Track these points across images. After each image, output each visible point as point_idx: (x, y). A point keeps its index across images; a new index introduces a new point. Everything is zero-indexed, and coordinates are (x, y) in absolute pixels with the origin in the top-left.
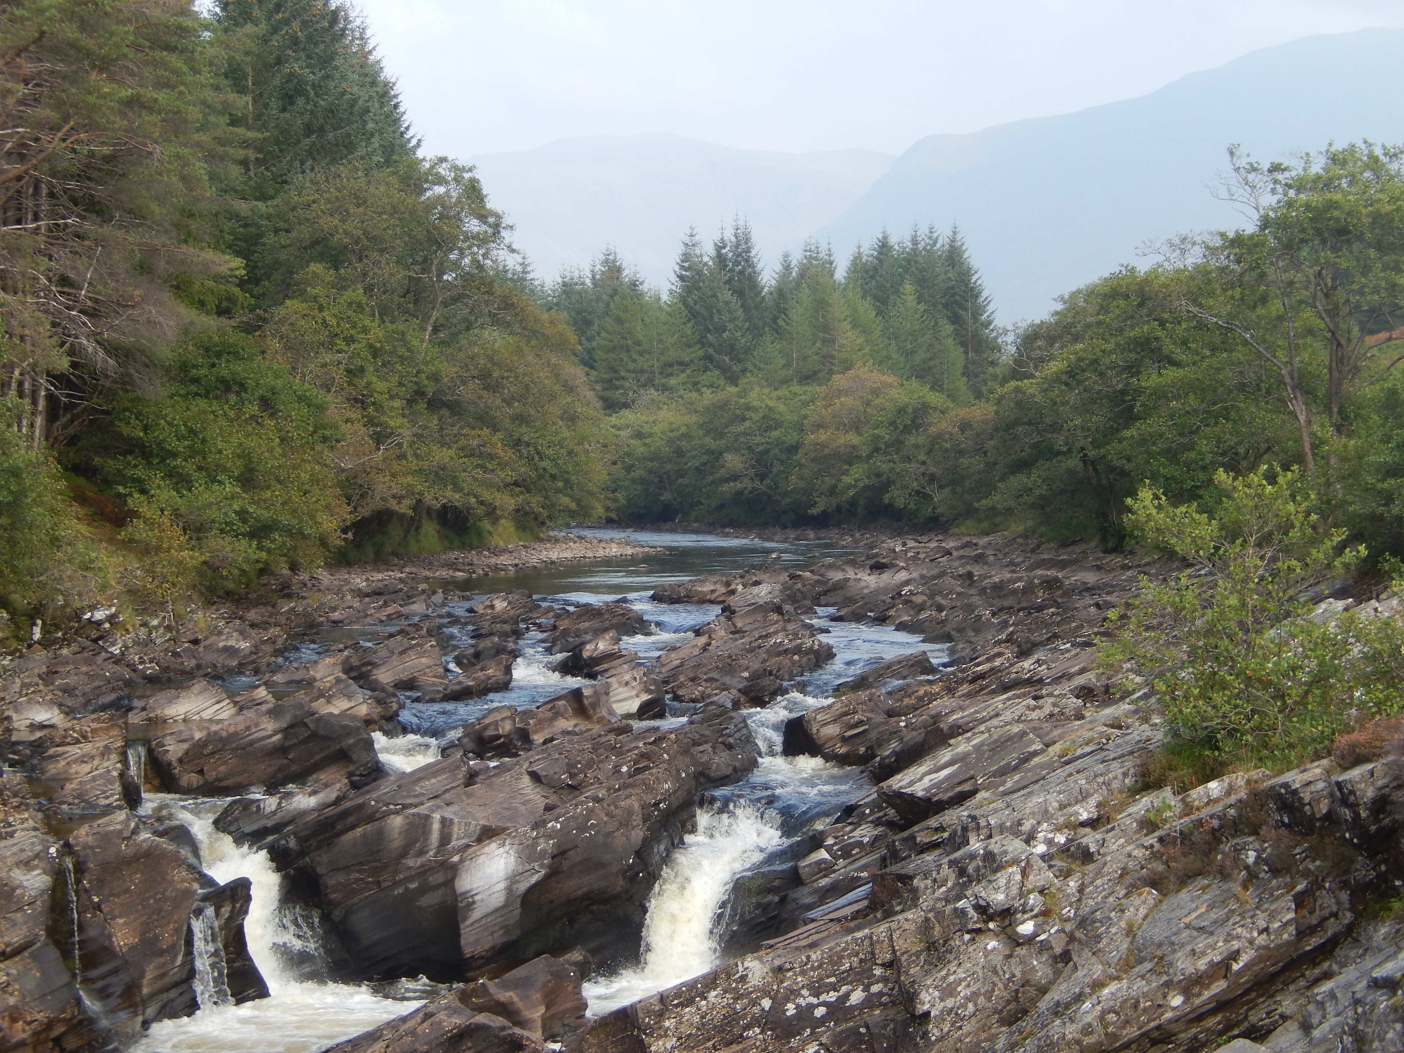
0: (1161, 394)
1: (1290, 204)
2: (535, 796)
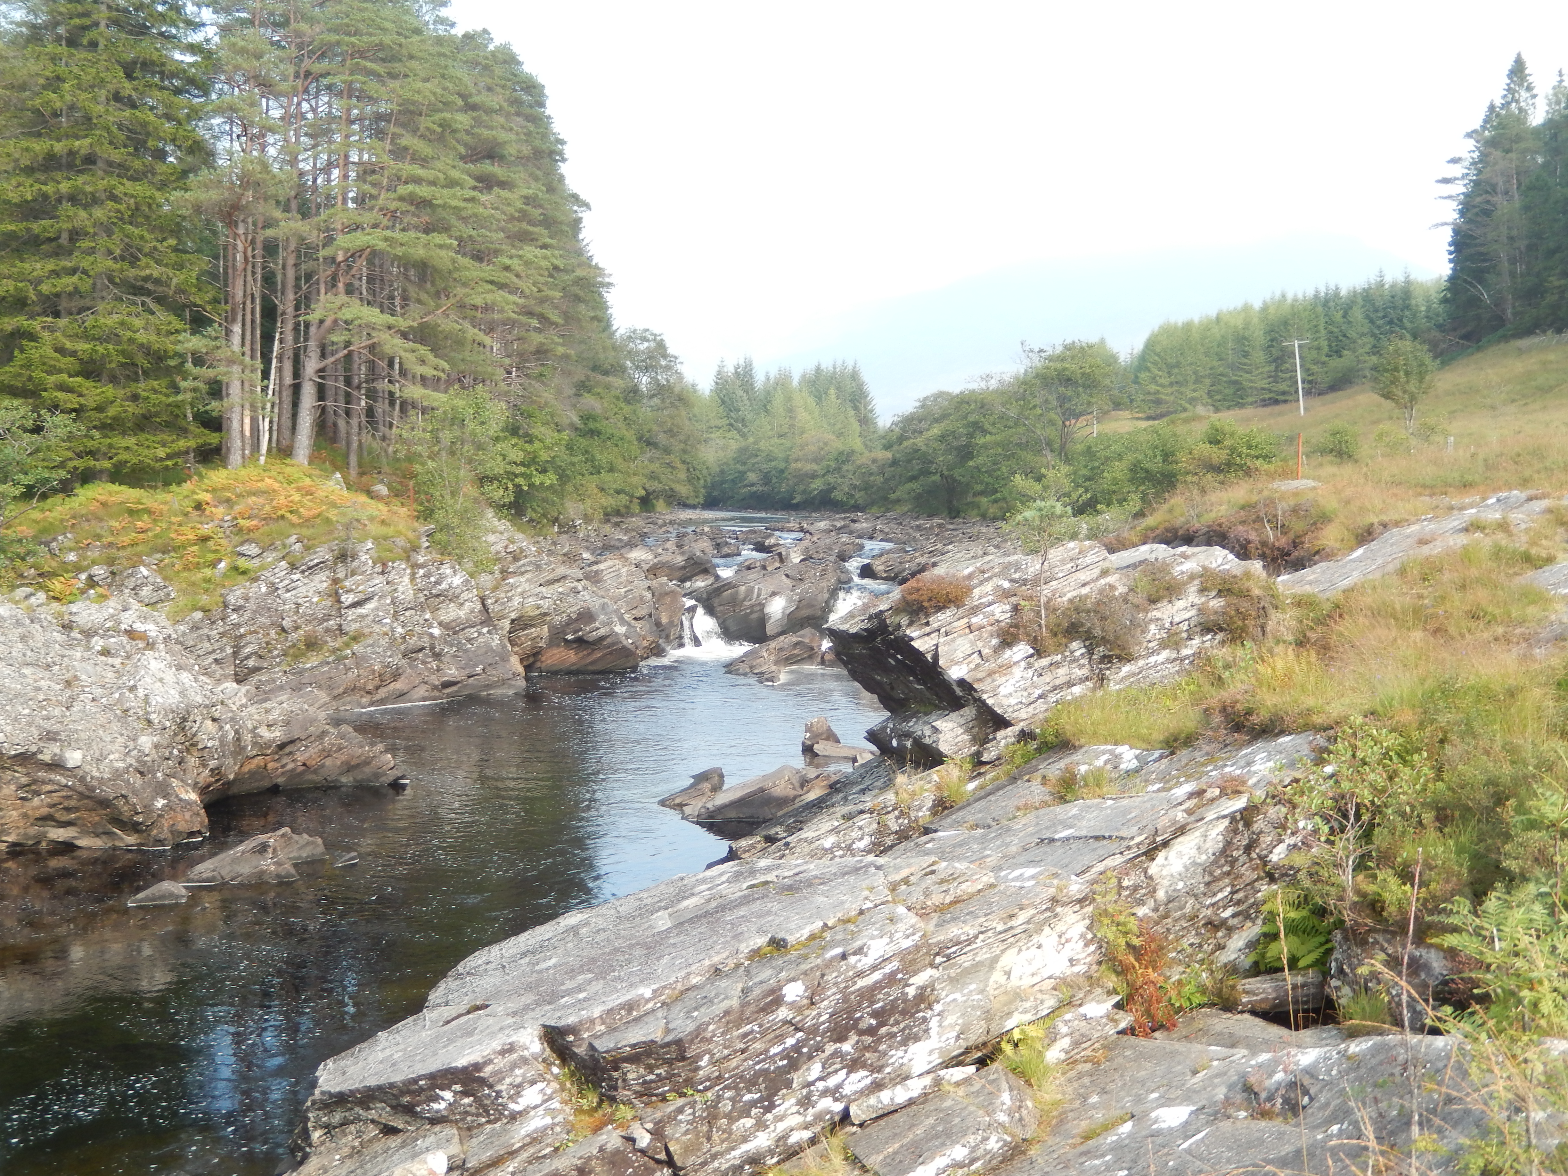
0: (985, 447)
1: (1047, 368)
2: (788, 582)
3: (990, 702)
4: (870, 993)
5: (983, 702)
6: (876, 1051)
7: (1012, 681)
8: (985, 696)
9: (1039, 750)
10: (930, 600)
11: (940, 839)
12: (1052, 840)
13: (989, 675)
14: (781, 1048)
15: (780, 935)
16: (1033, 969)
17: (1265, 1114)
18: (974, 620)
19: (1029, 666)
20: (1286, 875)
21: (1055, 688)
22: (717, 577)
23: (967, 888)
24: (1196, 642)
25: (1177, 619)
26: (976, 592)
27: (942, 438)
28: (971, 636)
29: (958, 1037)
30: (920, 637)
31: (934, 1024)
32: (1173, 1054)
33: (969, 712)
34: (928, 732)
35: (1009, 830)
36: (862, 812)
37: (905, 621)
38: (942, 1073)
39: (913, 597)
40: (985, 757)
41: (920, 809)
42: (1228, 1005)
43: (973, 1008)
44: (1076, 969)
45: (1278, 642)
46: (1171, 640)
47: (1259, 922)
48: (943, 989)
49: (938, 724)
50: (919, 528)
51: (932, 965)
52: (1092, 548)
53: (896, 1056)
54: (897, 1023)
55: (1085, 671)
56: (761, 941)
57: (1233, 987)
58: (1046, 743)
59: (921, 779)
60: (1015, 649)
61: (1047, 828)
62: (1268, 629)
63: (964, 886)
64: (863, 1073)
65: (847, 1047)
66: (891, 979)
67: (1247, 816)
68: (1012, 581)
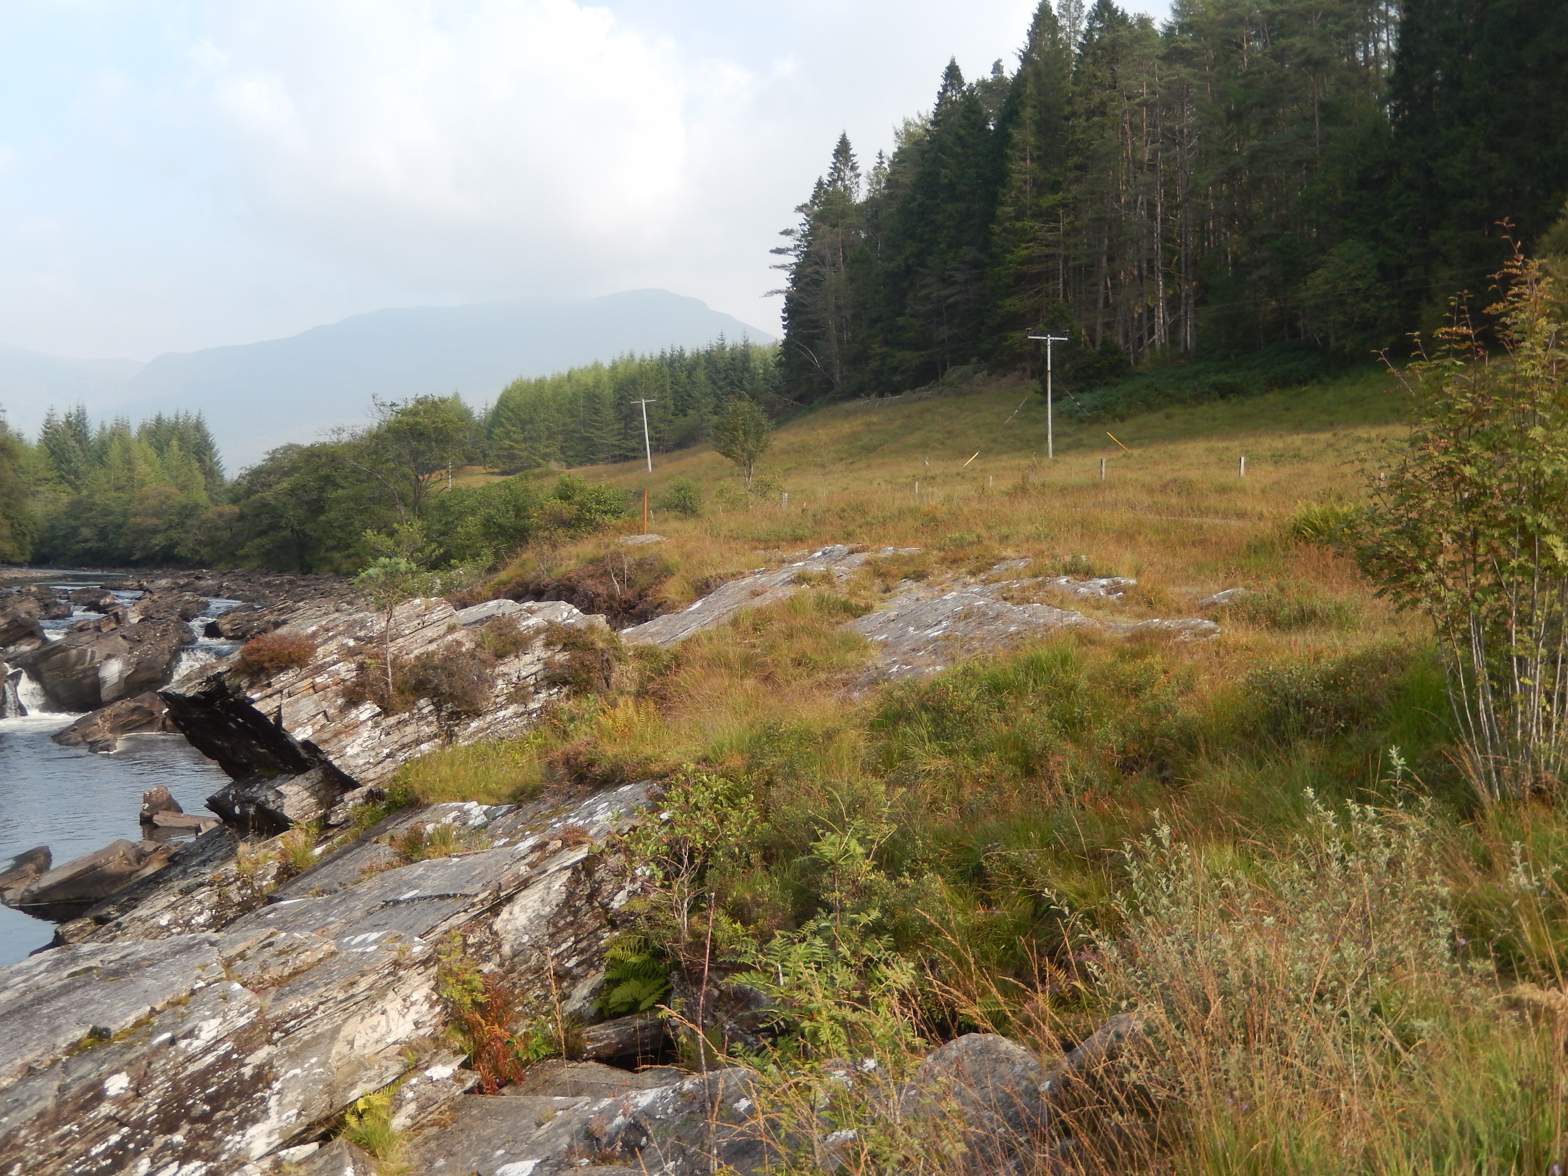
2: (125, 644)
3: (336, 763)
4: (202, 1078)
5: (330, 764)
6: (210, 1138)
7: (359, 741)
8: (331, 758)
9: (388, 810)
10: (271, 660)
11: (282, 908)
12: (397, 902)
13: (335, 736)
14: (103, 1147)
15: (102, 1025)
16: (376, 1036)
17: (606, 1159)
18: (318, 680)
19: (376, 725)
20: (628, 921)
21: (403, 746)
22: (45, 640)
23: (308, 957)
24: (543, 695)
25: (524, 674)
26: (320, 651)
27: (292, 492)
28: (316, 696)
29: (299, 1115)
30: (261, 699)
31: (273, 1102)
32: (519, 1108)
33: (315, 775)
34: (271, 798)
35: (353, 894)
36: (201, 885)
37: (244, 683)
38: (283, 1153)
39: (255, 657)
40: (333, 820)
41: (264, 877)
42: (574, 1054)
43: (315, 1082)
44: (421, 1032)
45: (622, 693)
46: (519, 695)
47: (603, 969)
48: (282, 1066)
49: (282, 788)
50: (268, 585)
51: (269, 1042)
52: (438, 604)
53: (233, 1141)
54: (233, 1106)
55: (433, 729)
56: (80, 1033)
57: (578, 1036)
58: (394, 803)
59: (265, 847)
60: (361, 708)
61: (392, 890)
62: (612, 680)
63: (303, 957)
64: (197, 1163)
65: (178, 1138)
66: (225, 1061)
67: (588, 866)
68: (357, 639)
